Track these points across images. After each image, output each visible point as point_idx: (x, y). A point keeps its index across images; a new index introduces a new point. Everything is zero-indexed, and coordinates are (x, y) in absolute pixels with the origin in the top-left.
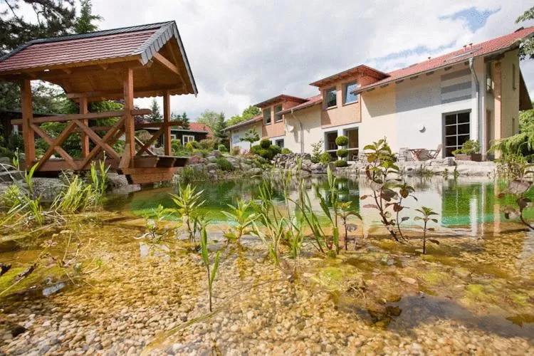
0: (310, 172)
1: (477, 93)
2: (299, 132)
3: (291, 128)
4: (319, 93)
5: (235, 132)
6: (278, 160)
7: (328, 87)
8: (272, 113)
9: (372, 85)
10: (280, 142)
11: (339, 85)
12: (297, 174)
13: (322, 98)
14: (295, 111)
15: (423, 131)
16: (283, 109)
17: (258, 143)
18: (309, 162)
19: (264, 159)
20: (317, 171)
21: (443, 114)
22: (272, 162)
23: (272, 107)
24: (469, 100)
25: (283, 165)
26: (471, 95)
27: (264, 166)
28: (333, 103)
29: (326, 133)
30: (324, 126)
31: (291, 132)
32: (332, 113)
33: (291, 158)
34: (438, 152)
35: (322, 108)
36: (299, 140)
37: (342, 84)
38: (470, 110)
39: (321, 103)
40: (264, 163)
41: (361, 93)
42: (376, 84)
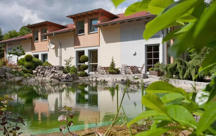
0: (60, 80)
1: (162, 35)
2: (59, 50)
3: (53, 46)
4: (73, 23)
5: (9, 45)
6: (39, 70)
7: (79, 20)
8: (39, 34)
9: (106, 22)
10: (45, 56)
11: (86, 20)
12: (51, 82)
13: (75, 27)
14: (56, 34)
15: (135, 54)
16: (48, 32)
17: (23, 57)
18: (61, 72)
19: (27, 70)
20: (65, 80)
21: (146, 45)
22: (34, 71)
23: (40, 29)
24: (159, 38)
25: (43, 74)
26: (159, 36)
27: (25, 75)
28: (82, 31)
29: (77, 51)
30: (76, 47)
31: (53, 49)
32: (81, 38)
33: (48, 69)
34: (142, 68)
35: (74, 33)
36: (59, 55)
37: (89, 19)
38: (159, 44)
39: (74, 30)
40: (26, 72)
41: (100, 27)
42: (109, 22)
